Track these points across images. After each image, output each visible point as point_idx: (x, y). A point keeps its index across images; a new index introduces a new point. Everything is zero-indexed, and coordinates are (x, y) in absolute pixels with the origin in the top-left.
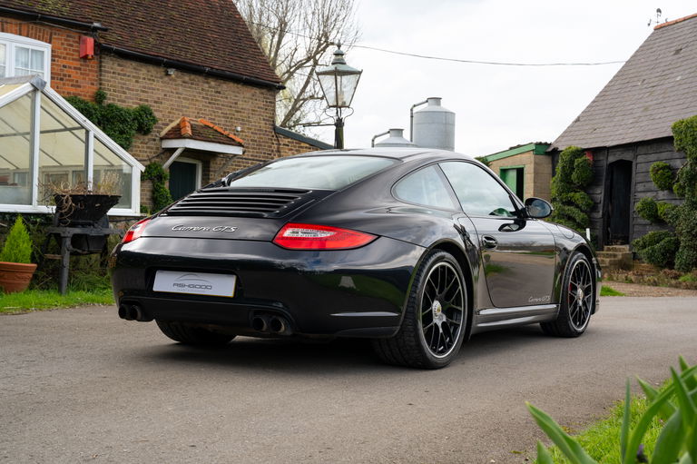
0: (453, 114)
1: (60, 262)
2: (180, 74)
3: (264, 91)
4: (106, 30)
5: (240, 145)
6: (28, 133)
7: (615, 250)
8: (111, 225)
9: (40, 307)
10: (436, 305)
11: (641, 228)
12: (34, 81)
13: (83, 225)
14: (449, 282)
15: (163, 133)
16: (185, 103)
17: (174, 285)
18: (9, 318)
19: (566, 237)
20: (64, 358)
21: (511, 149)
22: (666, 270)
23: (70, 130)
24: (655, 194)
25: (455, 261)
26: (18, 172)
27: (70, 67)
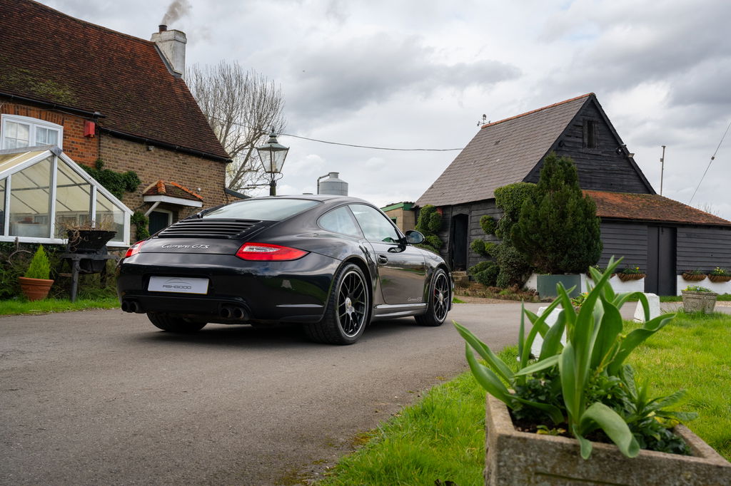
0: (347, 184)
1: (71, 279)
2: (157, 150)
3: (217, 163)
4: (104, 117)
5: (200, 200)
6: (48, 187)
7: (457, 274)
8: (109, 253)
9: (56, 310)
10: (348, 301)
11: (474, 260)
12: (53, 149)
13: (89, 253)
14: (357, 285)
15: (145, 191)
16: (161, 170)
17: (164, 286)
18: (34, 317)
19: (432, 258)
20: (80, 340)
21: (387, 206)
22: (491, 287)
23: (79, 185)
24: (483, 237)
25: (360, 271)
26: (38, 216)
27: (77, 143)
